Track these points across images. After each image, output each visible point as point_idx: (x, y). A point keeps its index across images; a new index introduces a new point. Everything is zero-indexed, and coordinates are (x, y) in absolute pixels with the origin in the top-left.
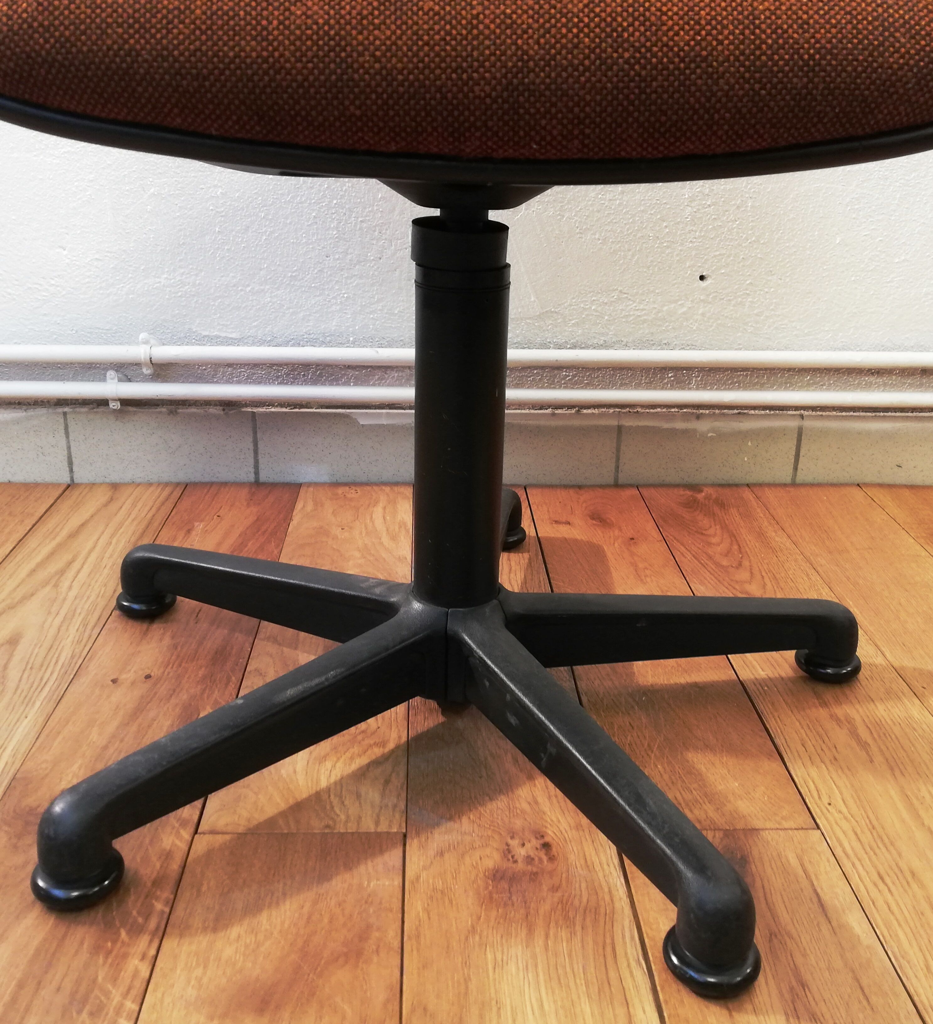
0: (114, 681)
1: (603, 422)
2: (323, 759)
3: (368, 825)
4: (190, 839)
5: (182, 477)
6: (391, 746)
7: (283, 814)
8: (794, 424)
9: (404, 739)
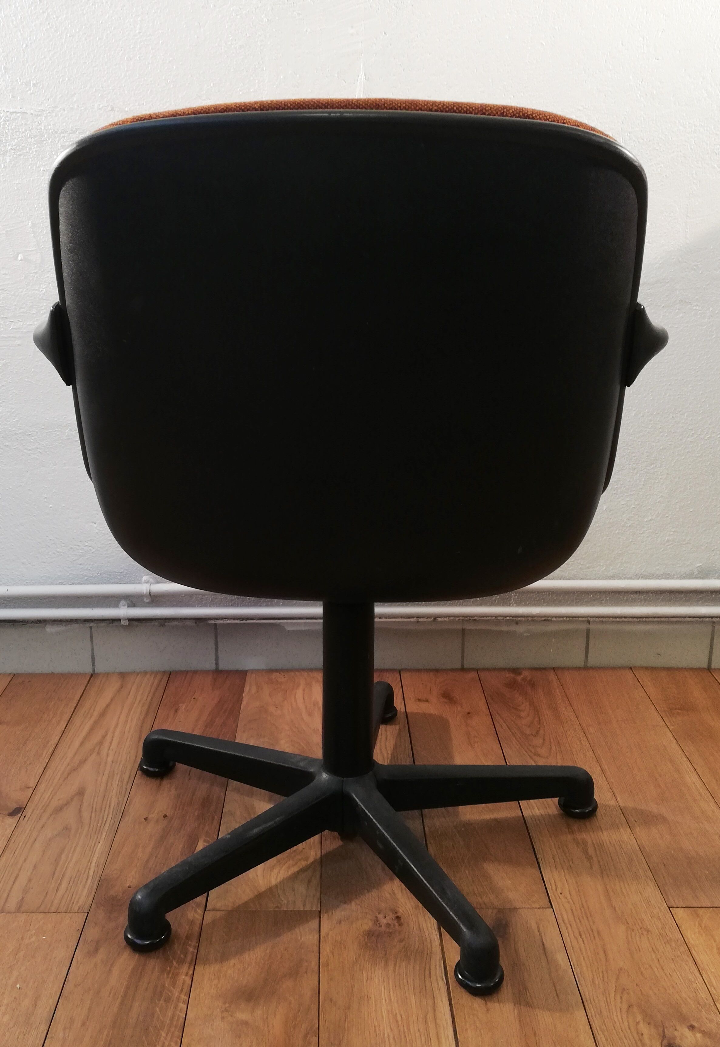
0: (146, 819)
1: (452, 627)
2: (272, 868)
3: (300, 907)
4: (203, 913)
5: (167, 668)
6: (311, 860)
7: (252, 900)
8: (584, 627)
9: (319, 856)
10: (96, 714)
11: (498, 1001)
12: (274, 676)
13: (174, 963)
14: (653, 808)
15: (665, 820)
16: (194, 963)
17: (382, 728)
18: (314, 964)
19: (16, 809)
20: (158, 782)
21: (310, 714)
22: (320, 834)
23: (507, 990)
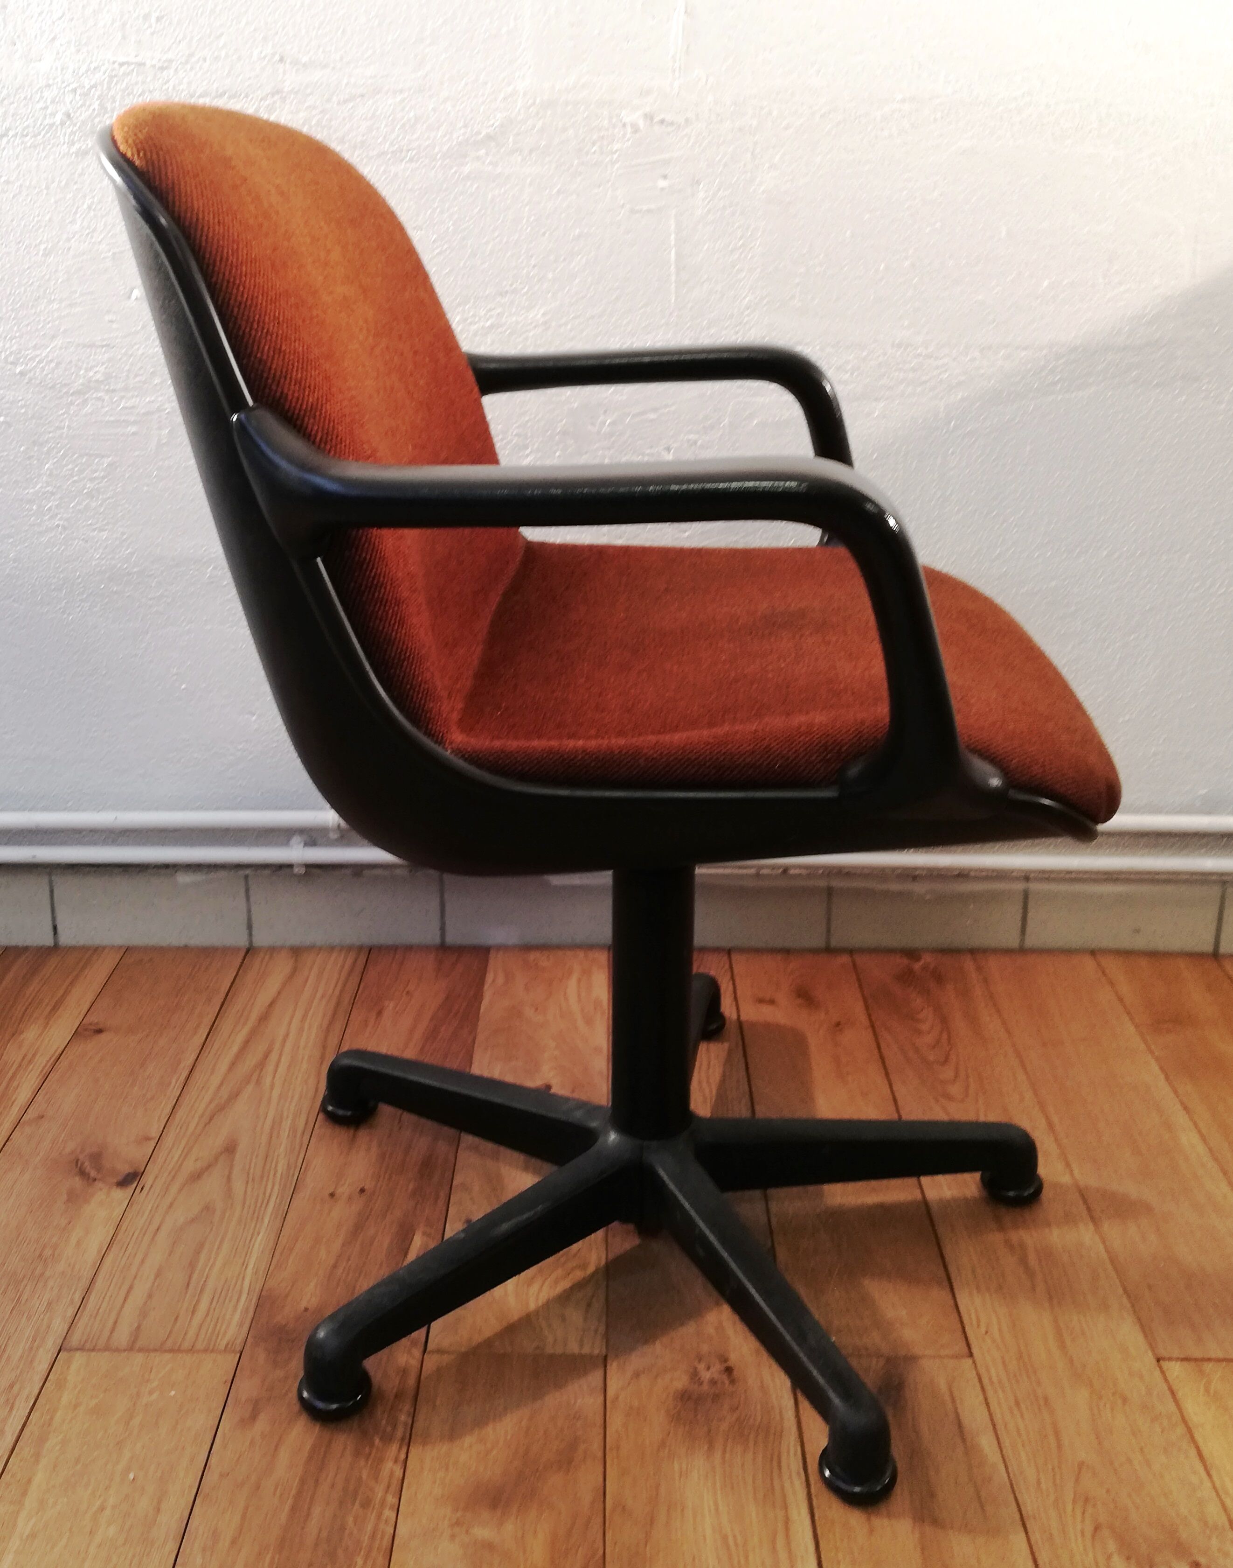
0: (332, 1195)
1: (812, 884)
2: (530, 1284)
3: (573, 1348)
4: (421, 1358)
5: (366, 940)
6: (591, 1269)
7: (498, 1335)
8: (1020, 886)
9: (603, 1262)
10: (254, 1016)
11: (889, 1516)
12: (532, 956)
13: (377, 1441)
14: (1130, 1189)
15: (1148, 1209)
16: (408, 1441)
17: (703, 1047)
18: (596, 1446)
19: (128, 1175)
20: (352, 1132)
21: (589, 1022)
22: (605, 1228)
23: (901, 1495)
